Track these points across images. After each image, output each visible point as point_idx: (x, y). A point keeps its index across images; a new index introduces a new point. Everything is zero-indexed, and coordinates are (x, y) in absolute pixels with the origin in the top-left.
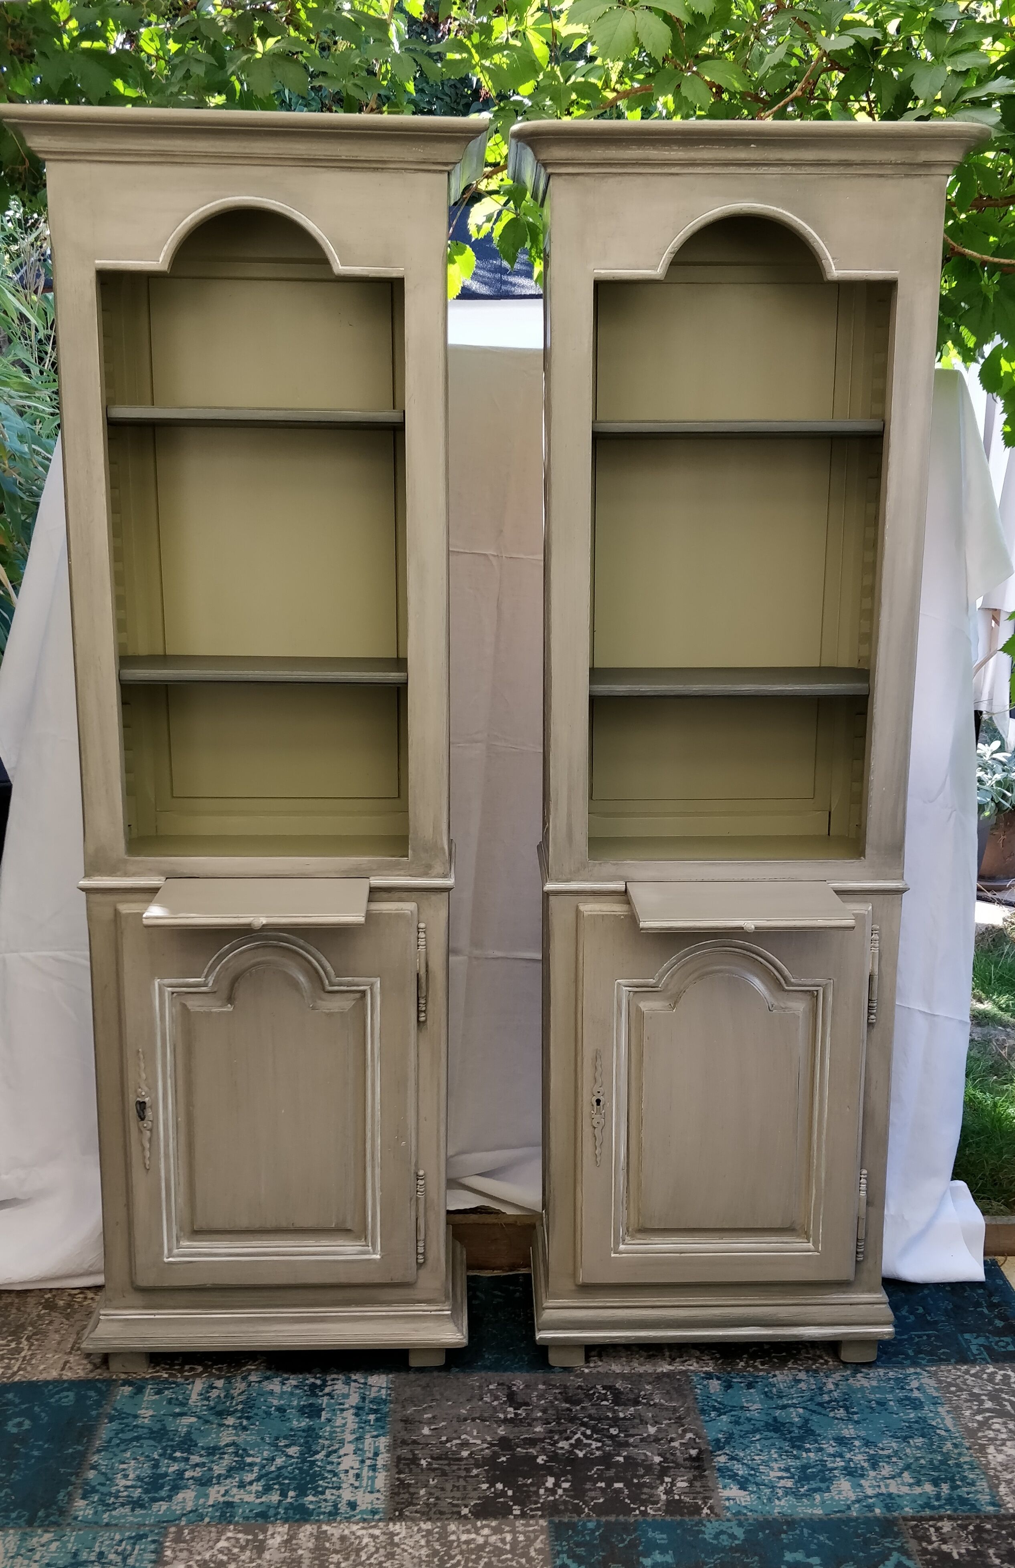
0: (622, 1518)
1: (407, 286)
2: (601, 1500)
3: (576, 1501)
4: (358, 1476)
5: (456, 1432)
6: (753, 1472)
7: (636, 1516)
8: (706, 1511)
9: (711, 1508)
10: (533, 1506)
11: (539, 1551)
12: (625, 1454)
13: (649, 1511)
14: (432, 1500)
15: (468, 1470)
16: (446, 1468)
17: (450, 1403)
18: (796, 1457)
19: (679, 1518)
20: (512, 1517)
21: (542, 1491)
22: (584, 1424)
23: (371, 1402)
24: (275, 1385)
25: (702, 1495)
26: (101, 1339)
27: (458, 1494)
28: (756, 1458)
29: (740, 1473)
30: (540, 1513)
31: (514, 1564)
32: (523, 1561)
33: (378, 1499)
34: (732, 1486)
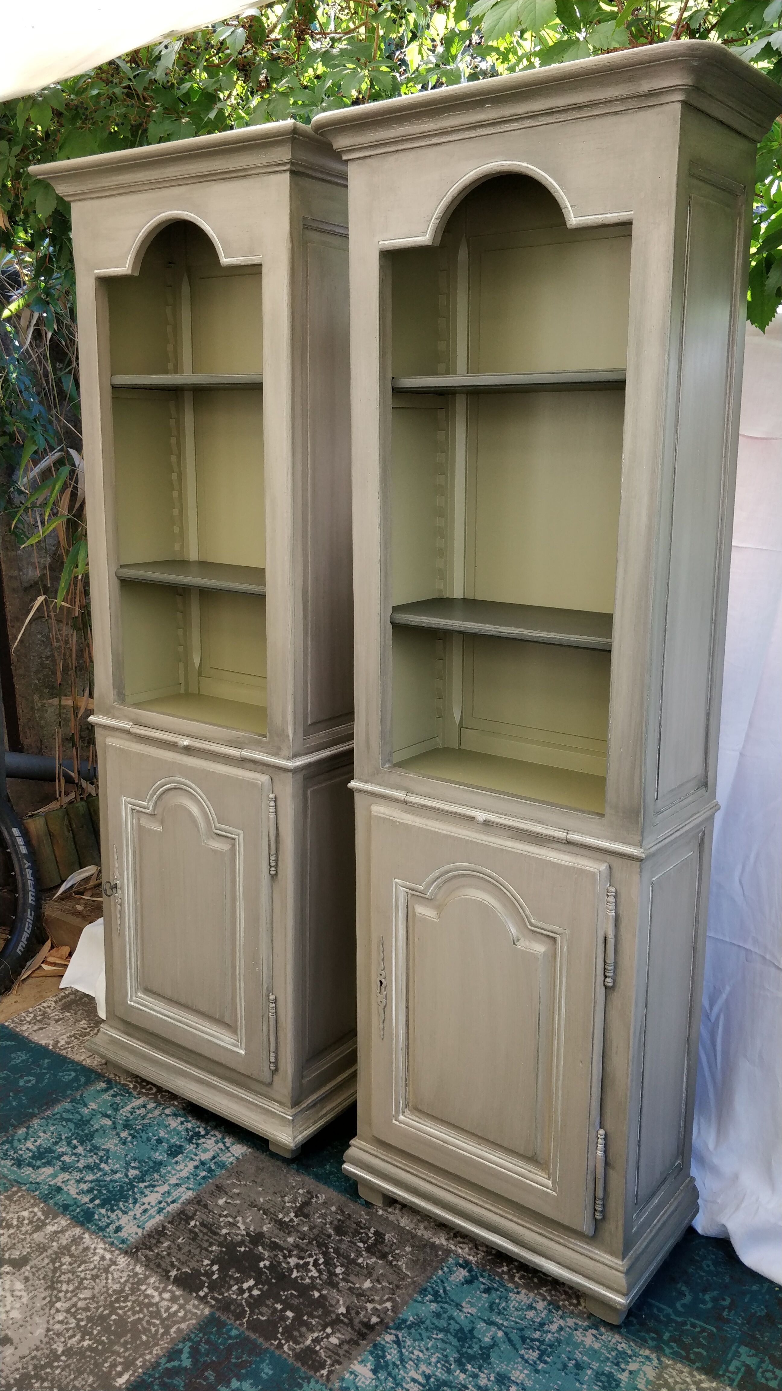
0: (260, 1340)
2: (264, 1318)
3: (247, 1309)
4: (145, 1211)
5: (239, 1212)
6: (398, 1363)
7: (272, 1344)
8: (325, 1372)
9: (330, 1372)
10: (216, 1295)
11: (179, 1331)
12: (325, 1292)
13: (286, 1348)
14: (165, 1253)
15: (211, 1244)
16: (201, 1235)
17: (260, 1189)
18: (449, 1371)
19: (299, 1365)
20: (194, 1295)
21: (235, 1287)
22: (325, 1254)
23: (215, 1163)
24: (174, 1123)
25: (337, 1358)
27: (183, 1258)
28: (416, 1352)
29: (389, 1357)
30: (213, 1303)
31: (153, 1329)
32: (161, 1331)
33: (137, 1234)
34: (369, 1365)
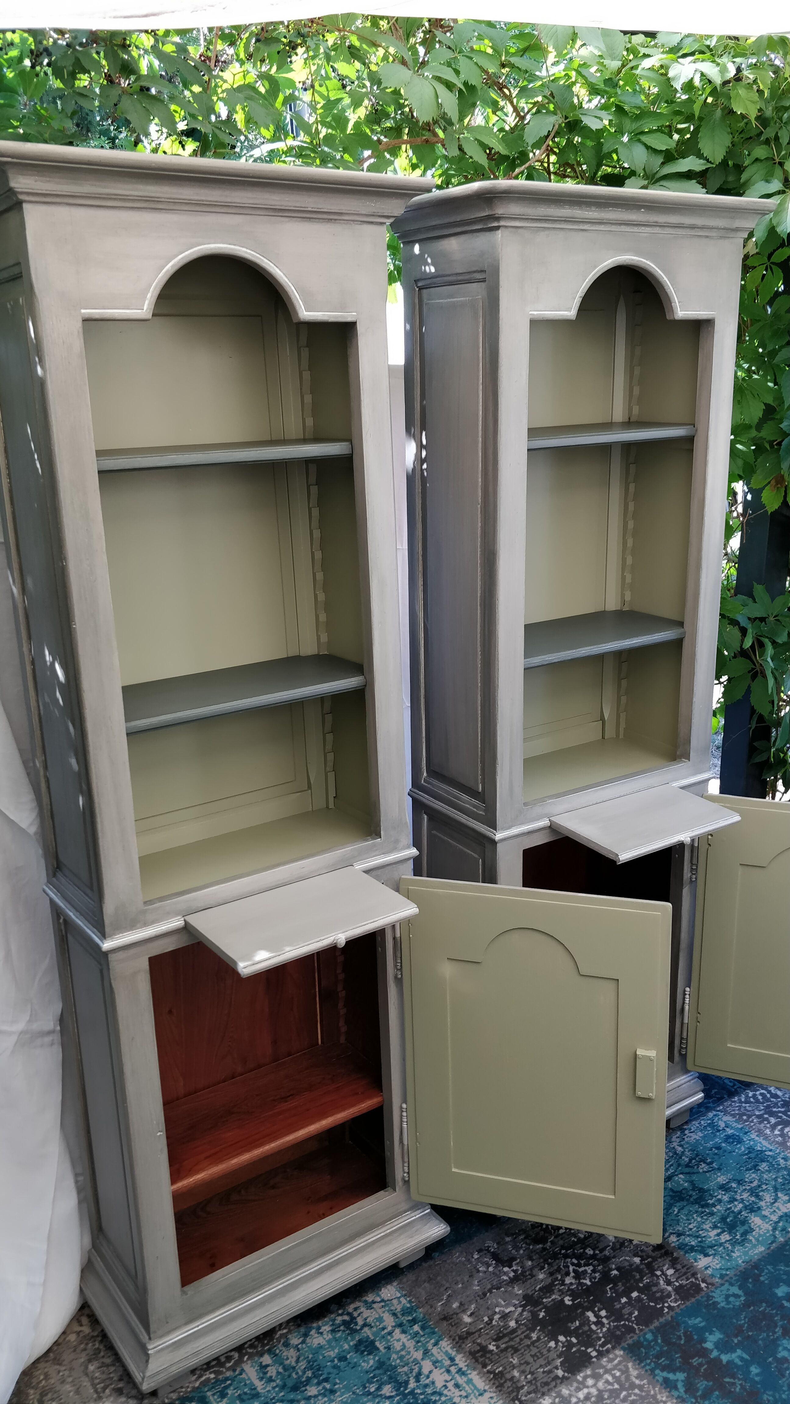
0: (661, 1320)
1: (360, 328)
2: (636, 1313)
3: (622, 1323)
4: (457, 1386)
5: (488, 1308)
6: (700, 1239)
7: (668, 1313)
8: (703, 1285)
9: (704, 1281)
10: (600, 1342)
11: (637, 1377)
12: (614, 1266)
13: (672, 1304)
14: (529, 1376)
15: (528, 1337)
16: (512, 1343)
17: (460, 1286)
18: (712, 1214)
19: (693, 1300)
20: (594, 1360)
21: (593, 1327)
22: (566, 1256)
23: (403, 1315)
25: (689, 1274)
26: (158, 1373)
27: (542, 1361)
28: (691, 1226)
29: (693, 1243)
30: (609, 1346)
31: (633, 1397)
32: (637, 1391)
33: (491, 1398)
34: (699, 1257)
